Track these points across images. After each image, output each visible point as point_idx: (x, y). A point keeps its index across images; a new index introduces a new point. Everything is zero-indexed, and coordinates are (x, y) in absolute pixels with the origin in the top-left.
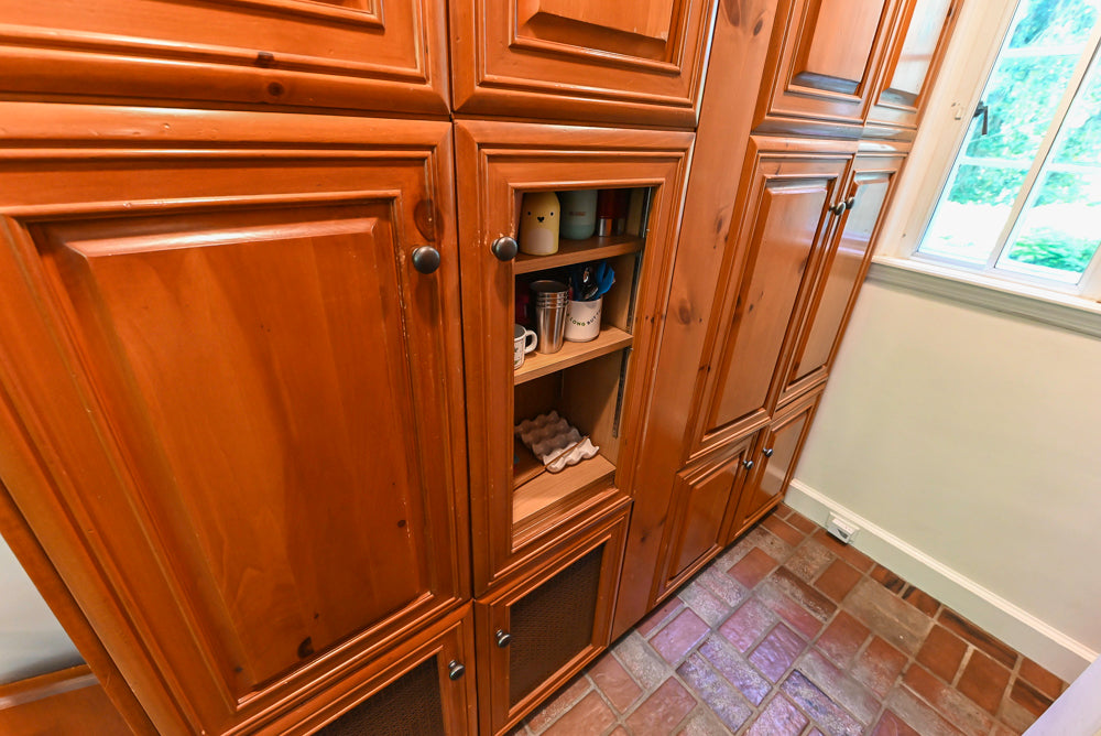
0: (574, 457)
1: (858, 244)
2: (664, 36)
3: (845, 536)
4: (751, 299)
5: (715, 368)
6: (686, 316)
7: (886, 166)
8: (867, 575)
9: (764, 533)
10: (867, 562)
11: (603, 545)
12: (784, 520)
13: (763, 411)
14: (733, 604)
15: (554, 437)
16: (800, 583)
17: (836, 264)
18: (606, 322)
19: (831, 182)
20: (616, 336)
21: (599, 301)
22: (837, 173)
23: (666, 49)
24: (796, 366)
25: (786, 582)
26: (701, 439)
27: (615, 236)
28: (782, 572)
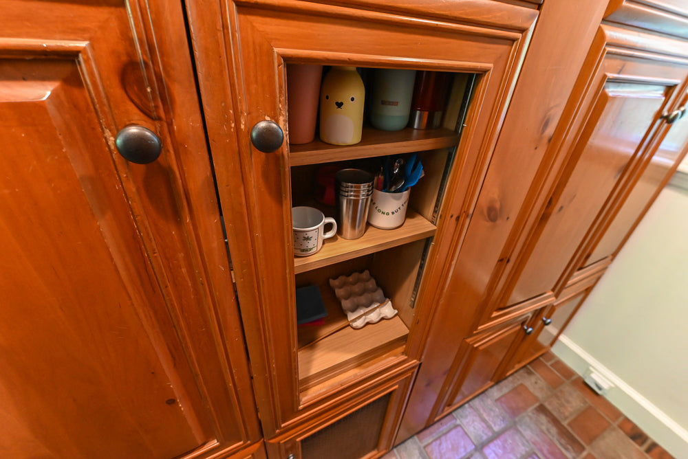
0: (373, 317)
3: (600, 389)
4: (562, 200)
5: (514, 260)
6: (493, 214)
8: (615, 425)
9: (530, 373)
10: (616, 413)
11: (390, 393)
12: (549, 364)
13: (551, 293)
14: (496, 429)
15: (361, 295)
16: (555, 421)
18: (413, 209)
19: (669, 89)
20: (421, 226)
21: (405, 194)
22: (679, 80)
24: (587, 257)
25: (543, 419)
26: (491, 314)
27: (430, 129)
28: (542, 409)
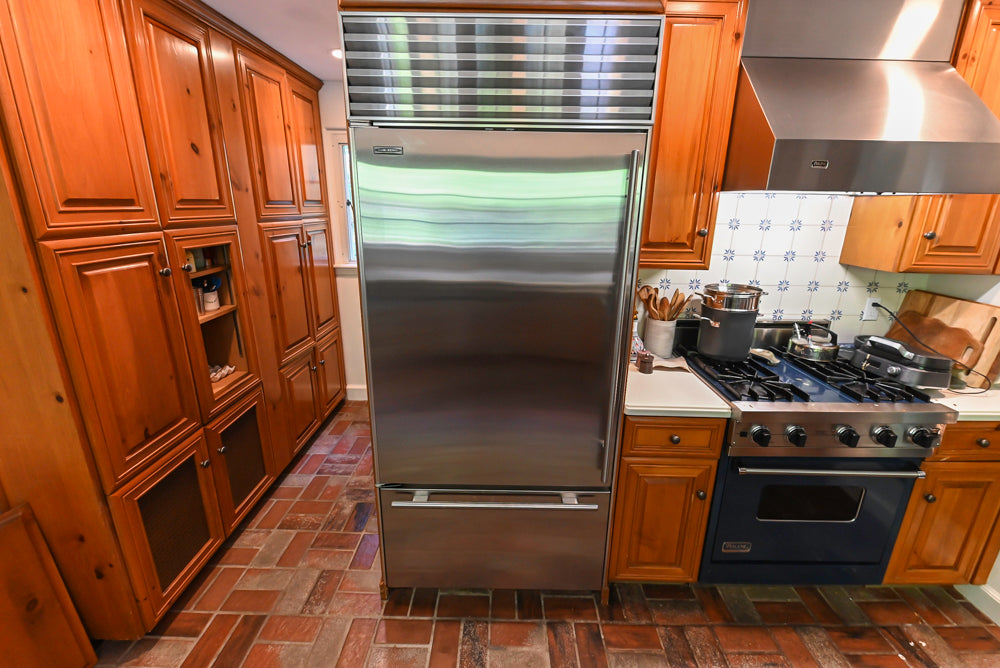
0: (224, 373)
1: (324, 261)
2: (218, 198)
4: (282, 285)
5: (277, 315)
6: (257, 293)
7: (323, 227)
9: (342, 415)
11: (255, 406)
13: (309, 339)
14: (335, 443)
17: (316, 273)
18: (222, 303)
19: (297, 236)
20: (227, 307)
21: (216, 293)
22: (298, 232)
23: (220, 201)
24: (318, 317)
26: (284, 352)
27: (213, 265)
28: (355, 423)
